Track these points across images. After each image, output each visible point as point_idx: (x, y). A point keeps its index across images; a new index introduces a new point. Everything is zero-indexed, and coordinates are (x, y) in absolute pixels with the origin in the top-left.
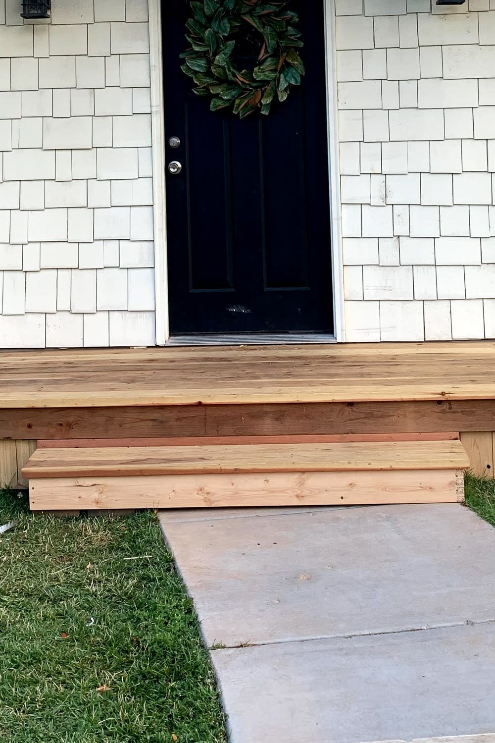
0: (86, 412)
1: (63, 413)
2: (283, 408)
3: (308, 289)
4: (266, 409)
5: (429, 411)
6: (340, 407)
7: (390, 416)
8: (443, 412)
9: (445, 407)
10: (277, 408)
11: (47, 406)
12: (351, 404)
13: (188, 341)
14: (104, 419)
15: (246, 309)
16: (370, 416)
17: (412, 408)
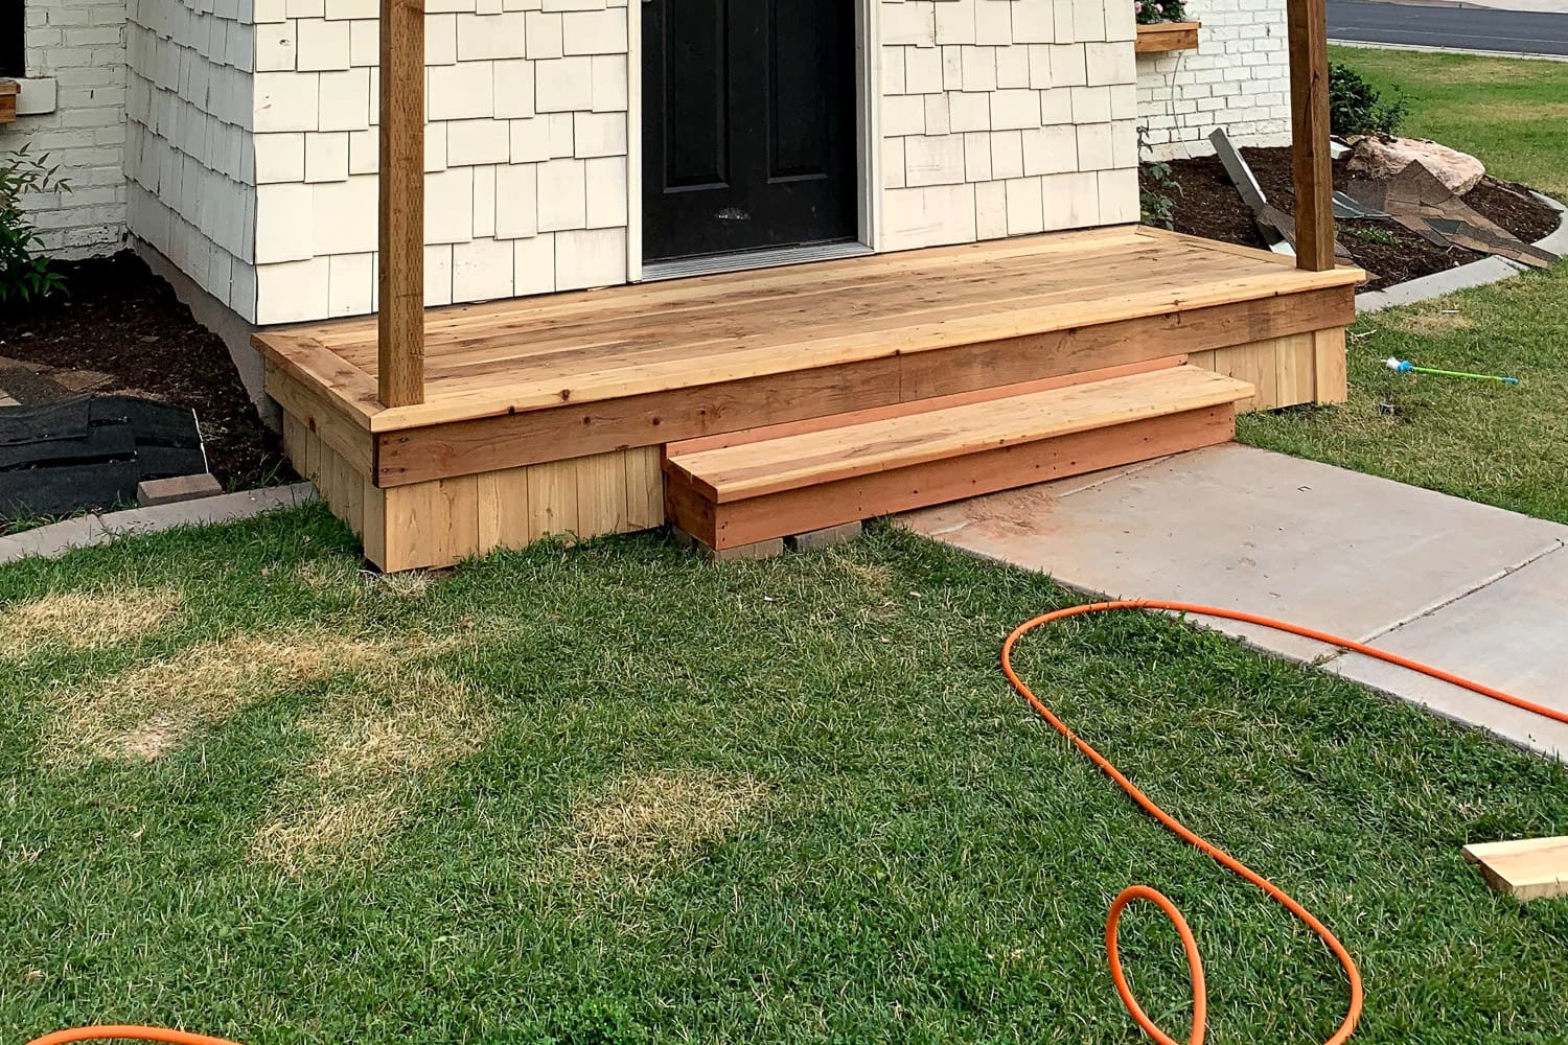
0: (738, 388)
1: (705, 393)
2: (994, 347)
3: (824, 176)
4: (976, 350)
5: (1157, 329)
6: (1059, 338)
7: (1117, 341)
8: (1172, 328)
9: (1173, 320)
10: (986, 349)
11: (687, 385)
12: (1072, 331)
13: (670, 271)
14: (763, 395)
15: (742, 214)
16: (1096, 345)
17: (1138, 327)
